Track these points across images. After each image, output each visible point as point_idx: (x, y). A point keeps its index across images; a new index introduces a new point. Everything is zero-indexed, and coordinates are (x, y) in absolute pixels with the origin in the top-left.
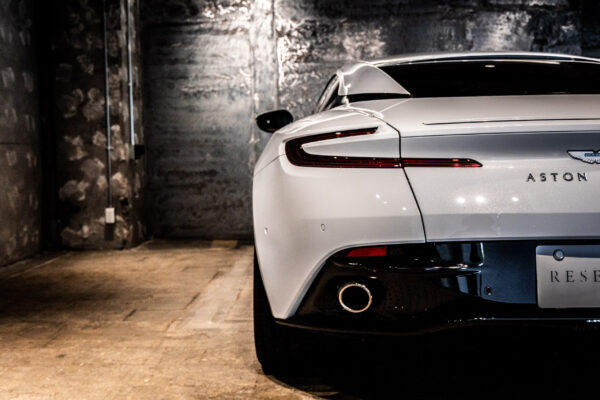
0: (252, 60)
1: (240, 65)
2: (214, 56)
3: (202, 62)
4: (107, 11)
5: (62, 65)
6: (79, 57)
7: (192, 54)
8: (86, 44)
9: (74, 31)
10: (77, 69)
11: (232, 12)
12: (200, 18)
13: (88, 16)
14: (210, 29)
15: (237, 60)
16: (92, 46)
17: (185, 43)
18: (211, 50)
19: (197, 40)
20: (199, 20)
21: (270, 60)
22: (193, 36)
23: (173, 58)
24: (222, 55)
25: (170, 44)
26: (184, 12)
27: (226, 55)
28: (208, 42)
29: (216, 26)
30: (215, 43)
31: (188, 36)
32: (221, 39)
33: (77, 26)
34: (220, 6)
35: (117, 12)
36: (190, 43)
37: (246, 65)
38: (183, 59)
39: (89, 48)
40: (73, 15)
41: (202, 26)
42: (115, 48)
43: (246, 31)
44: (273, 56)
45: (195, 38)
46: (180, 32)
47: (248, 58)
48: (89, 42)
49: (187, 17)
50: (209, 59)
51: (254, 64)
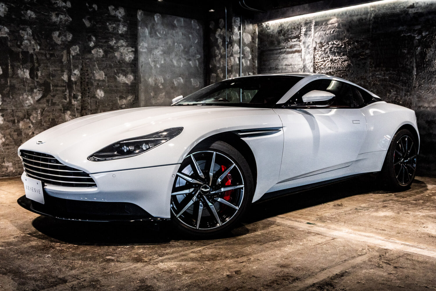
0: (302, 67)
1: (297, 70)
2: (286, 65)
3: (281, 69)
4: (228, 48)
5: (213, 74)
6: (218, 70)
7: (277, 65)
8: (220, 64)
9: (217, 58)
10: (217, 76)
11: (294, 41)
12: (281, 46)
13: (222, 51)
14: (285, 51)
15: (295, 66)
16: (223, 65)
17: (275, 60)
18: (285, 62)
19: (279, 58)
20: (280, 48)
21: (311, 66)
22: (278, 55)
23: (269, 67)
24: (290, 64)
25: (269, 61)
26: (275, 43)
27: (291, 65)
28: (284, 58)
29: (288, 50)
30: (287, 58)
31: (276, 56)
32: (290, 55)
33: (218, 56)
34: (289, 40)
35: (231, 48)
36: (277, 59)
37: (300, 70)
38: (273, 67)
39: (222, 66)
40: (217, 51)
41: (282, 50)
42: (230, 66)
43: (299, 51)
44: (312, 64)
45: (279, 56)
46: (273, 54)
47: (300, 65)
48: (222, 63)
49: (276, 46)
50: (284, 67)
51: (303, 68)
